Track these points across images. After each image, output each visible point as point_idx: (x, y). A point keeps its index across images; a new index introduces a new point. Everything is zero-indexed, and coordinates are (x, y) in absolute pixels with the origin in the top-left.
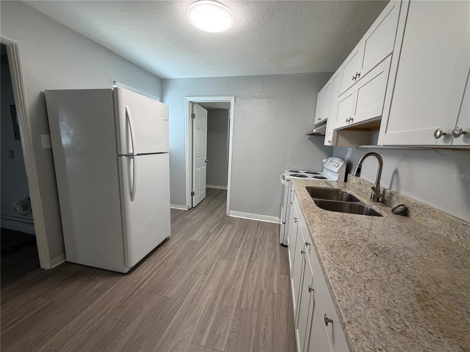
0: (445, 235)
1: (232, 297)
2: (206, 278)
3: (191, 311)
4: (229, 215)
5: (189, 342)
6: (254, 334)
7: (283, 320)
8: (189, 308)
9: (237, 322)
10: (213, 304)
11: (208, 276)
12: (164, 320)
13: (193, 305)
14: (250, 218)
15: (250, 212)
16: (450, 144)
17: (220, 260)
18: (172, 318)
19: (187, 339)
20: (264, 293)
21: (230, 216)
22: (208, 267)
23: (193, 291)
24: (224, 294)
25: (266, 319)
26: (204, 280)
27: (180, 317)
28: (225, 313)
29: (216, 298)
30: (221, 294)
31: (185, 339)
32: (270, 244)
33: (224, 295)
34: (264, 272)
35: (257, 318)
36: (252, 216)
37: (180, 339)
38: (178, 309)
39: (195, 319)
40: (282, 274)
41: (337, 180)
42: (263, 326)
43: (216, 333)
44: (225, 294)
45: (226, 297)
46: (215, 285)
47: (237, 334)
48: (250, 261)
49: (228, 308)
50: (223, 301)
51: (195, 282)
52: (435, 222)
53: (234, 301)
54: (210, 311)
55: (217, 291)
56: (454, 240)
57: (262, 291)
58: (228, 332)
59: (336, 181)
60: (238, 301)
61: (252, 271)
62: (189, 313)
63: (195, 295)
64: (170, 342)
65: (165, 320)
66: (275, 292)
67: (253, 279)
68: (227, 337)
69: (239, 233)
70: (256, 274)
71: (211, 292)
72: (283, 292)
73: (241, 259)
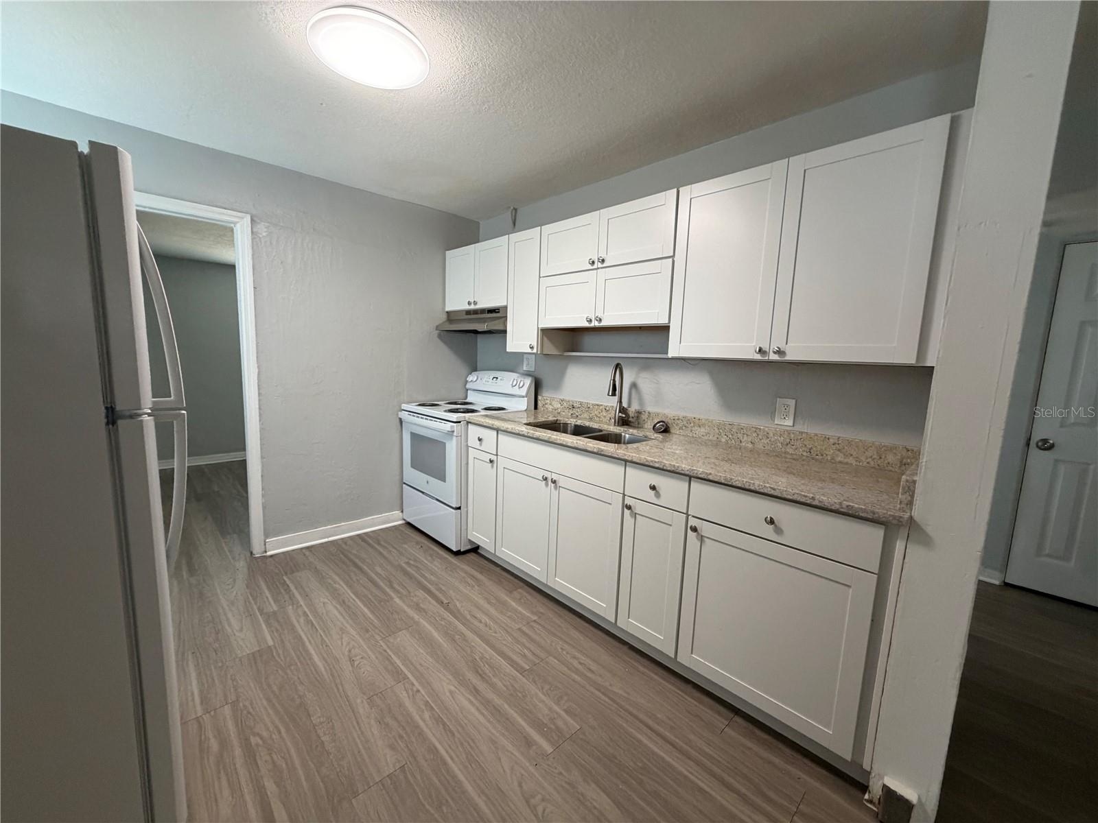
0: (715, 439)
1: (497, 669)
2: (413, 685)
3: (470, 742)
4: (266, 552)
5: (532, 769)
6: (579, 679)
7: (582, 638)
8: (462, 744)
9: (547, 687)
10: (487, 703)
11: (409, 675)
12: (449, 800)
13: (459, 732)
14: (330, 537)
15: (329, 522)
16: (767, 358)
17: (392, 640)
18: (458, 782)
19: (523, 772)
20: (524, 629)
21: (269, 553)
22: (386, 668)
23: (424, 721)
24: (482, 676)
25: (567, 653)
26: (415, 689)
27: (466, 767)
28: (520, 695)
29: (476, 691)
30: (476, 681)
31: (522, 775)
32: (435, 563)
33: (482, 678)
34: (487, 606)
35: (558, 660)
36: (336, 529)
37: (516, 784)
38: (445, 763)
39: (494, 742)
40: (511, 592)
41: (526, 408)
42: (575, 663)
43: (543, 723)
44: (480, 675)
45: (489, 677)
46: (448, 679)
47: (565, 698)
48: (446, 607)
49: (513, 686)
50: (492, 686)
51: (401, 705)
52: (703, 430)
53: (508, 671)
54: (497, 712)
55: (463, 682)
56: (723, 440)
57: (520, 629)
58: (556, 708)
59: (525, 410)
60: (512, 666)
61: (468, 617)
62: (471, 747)
63: (438, 720)
64: (510, 803)
65: (453, 799)
66: (535, 618)
67: (486, 626)
68: (563, 713)
69: (349, 576)
70: (479, 615)
71: (457, 691)
72: (542, 611)
73: (426, 613)
